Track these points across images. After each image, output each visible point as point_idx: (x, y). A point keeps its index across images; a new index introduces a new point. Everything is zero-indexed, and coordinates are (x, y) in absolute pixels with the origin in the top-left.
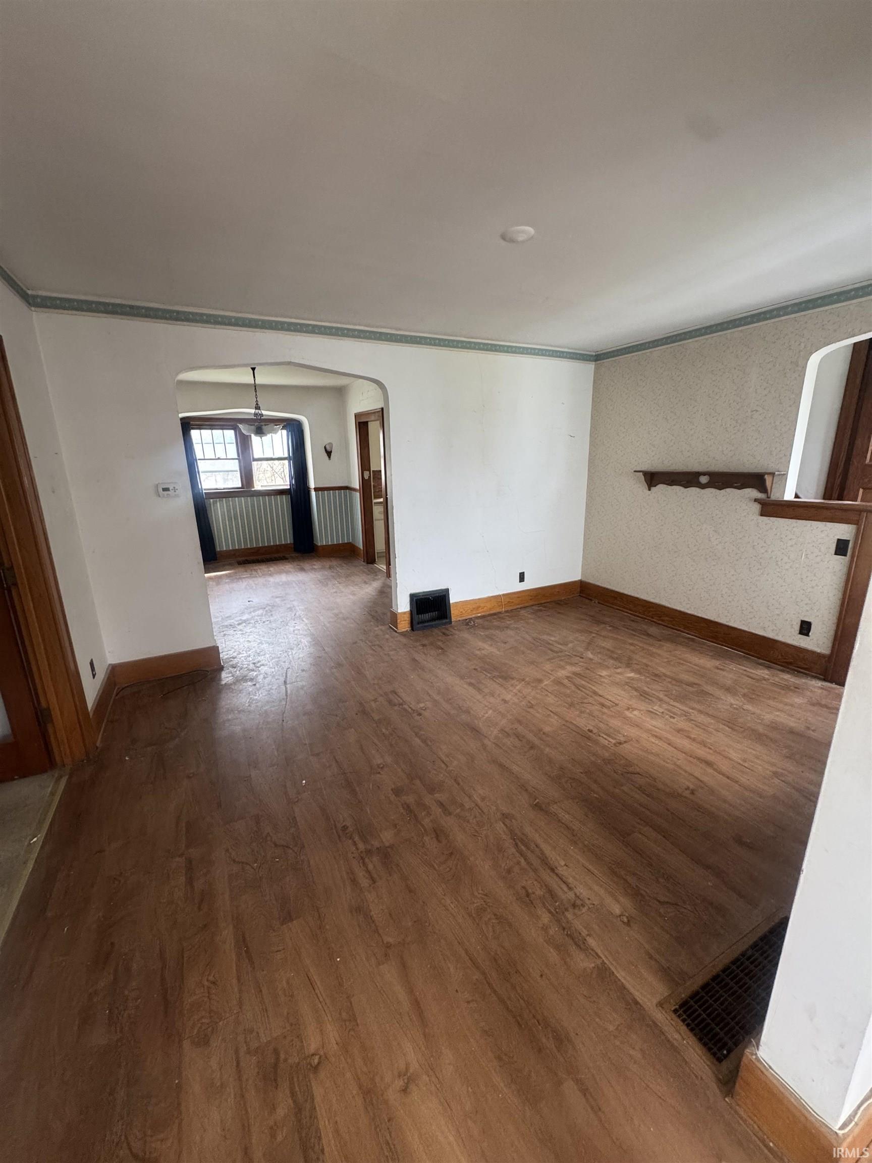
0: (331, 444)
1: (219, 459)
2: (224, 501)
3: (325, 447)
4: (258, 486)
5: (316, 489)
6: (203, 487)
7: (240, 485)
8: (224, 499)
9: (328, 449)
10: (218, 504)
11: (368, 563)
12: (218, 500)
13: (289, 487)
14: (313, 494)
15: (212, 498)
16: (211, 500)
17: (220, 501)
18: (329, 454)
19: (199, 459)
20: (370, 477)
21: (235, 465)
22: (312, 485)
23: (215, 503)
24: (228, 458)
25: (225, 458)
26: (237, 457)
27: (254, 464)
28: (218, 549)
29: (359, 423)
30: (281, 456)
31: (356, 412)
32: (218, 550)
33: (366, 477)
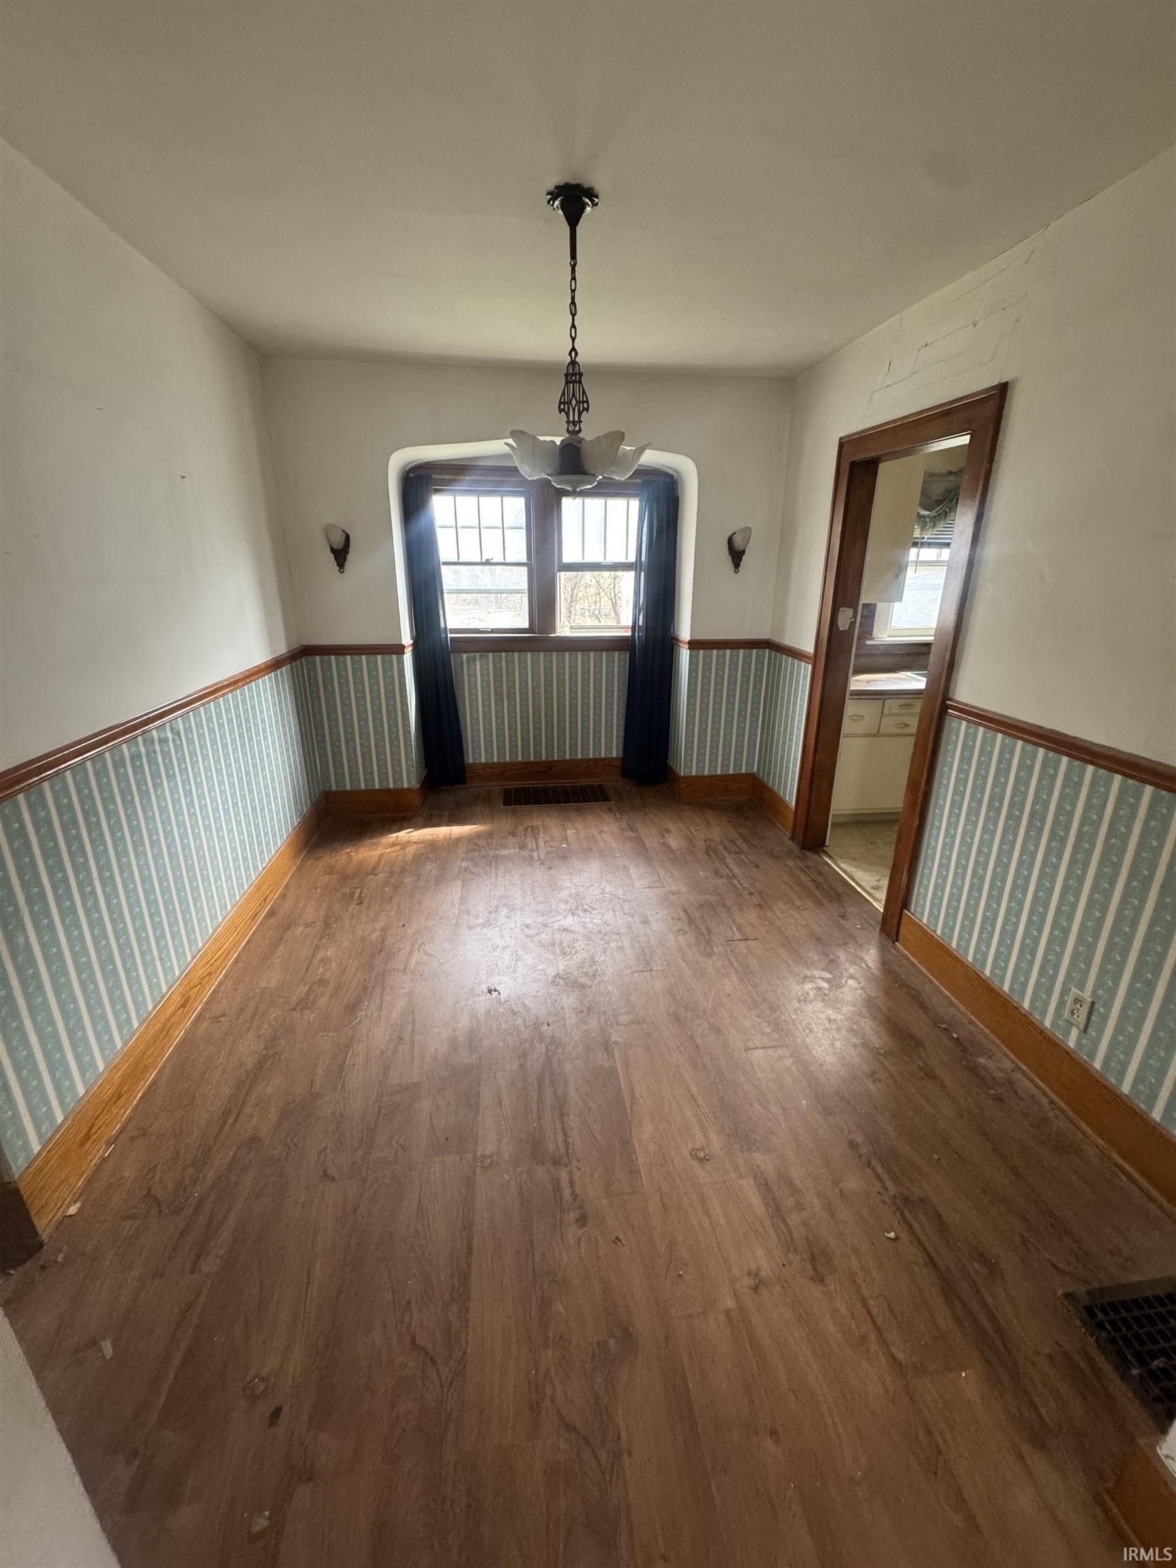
0: (747, 530)
1: (488, 563)
2: (491, 659)
3: (730, 540)
4: (564, 628)
5: (694, 645)
6: (449, 627)
7: (526, 625)
8: (490, 654)
9: (738, 541)
10: (478, 663)
11: (803, 848)
12: (478, 655)
13: (630, 634)
14: (685, 655)
15: (464, 652)
16: (465, 656)
17: (481, 658)
18: (737, 556)
19: (444, 563)
20: (853, 624)
21: (520, 579)
22: (685, 632)
23: (471, 661)
24: (508, 560)
25: (501, 560)
26: (525, 561)
27: (563, 578)
28: (470, 759)
29: (853, 464)
30: (622, 559)
31: (842, 435)
32: (471, 761)
33: (843, 624)
